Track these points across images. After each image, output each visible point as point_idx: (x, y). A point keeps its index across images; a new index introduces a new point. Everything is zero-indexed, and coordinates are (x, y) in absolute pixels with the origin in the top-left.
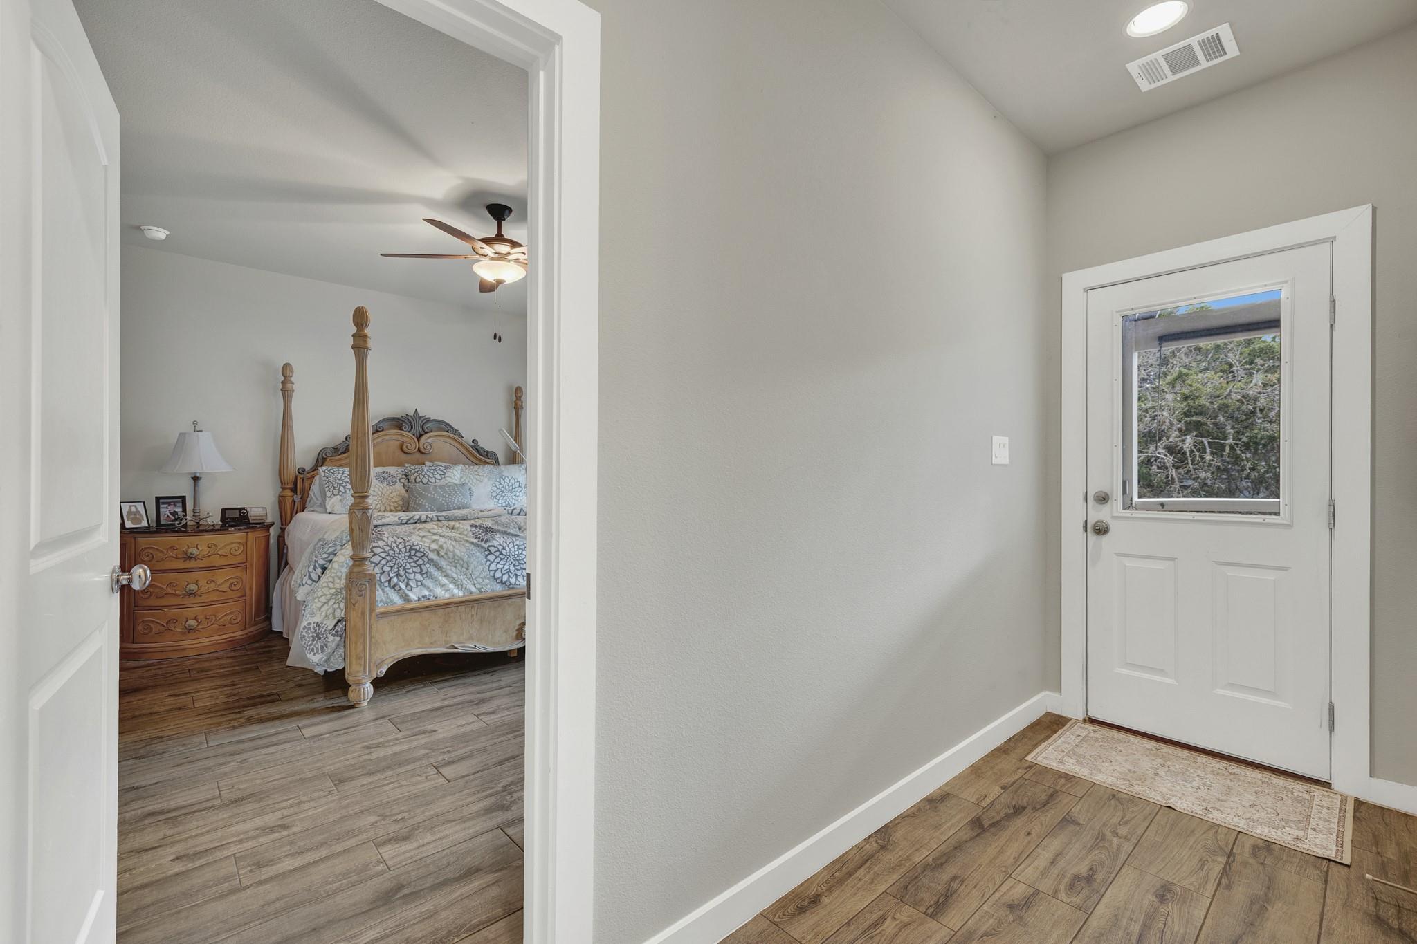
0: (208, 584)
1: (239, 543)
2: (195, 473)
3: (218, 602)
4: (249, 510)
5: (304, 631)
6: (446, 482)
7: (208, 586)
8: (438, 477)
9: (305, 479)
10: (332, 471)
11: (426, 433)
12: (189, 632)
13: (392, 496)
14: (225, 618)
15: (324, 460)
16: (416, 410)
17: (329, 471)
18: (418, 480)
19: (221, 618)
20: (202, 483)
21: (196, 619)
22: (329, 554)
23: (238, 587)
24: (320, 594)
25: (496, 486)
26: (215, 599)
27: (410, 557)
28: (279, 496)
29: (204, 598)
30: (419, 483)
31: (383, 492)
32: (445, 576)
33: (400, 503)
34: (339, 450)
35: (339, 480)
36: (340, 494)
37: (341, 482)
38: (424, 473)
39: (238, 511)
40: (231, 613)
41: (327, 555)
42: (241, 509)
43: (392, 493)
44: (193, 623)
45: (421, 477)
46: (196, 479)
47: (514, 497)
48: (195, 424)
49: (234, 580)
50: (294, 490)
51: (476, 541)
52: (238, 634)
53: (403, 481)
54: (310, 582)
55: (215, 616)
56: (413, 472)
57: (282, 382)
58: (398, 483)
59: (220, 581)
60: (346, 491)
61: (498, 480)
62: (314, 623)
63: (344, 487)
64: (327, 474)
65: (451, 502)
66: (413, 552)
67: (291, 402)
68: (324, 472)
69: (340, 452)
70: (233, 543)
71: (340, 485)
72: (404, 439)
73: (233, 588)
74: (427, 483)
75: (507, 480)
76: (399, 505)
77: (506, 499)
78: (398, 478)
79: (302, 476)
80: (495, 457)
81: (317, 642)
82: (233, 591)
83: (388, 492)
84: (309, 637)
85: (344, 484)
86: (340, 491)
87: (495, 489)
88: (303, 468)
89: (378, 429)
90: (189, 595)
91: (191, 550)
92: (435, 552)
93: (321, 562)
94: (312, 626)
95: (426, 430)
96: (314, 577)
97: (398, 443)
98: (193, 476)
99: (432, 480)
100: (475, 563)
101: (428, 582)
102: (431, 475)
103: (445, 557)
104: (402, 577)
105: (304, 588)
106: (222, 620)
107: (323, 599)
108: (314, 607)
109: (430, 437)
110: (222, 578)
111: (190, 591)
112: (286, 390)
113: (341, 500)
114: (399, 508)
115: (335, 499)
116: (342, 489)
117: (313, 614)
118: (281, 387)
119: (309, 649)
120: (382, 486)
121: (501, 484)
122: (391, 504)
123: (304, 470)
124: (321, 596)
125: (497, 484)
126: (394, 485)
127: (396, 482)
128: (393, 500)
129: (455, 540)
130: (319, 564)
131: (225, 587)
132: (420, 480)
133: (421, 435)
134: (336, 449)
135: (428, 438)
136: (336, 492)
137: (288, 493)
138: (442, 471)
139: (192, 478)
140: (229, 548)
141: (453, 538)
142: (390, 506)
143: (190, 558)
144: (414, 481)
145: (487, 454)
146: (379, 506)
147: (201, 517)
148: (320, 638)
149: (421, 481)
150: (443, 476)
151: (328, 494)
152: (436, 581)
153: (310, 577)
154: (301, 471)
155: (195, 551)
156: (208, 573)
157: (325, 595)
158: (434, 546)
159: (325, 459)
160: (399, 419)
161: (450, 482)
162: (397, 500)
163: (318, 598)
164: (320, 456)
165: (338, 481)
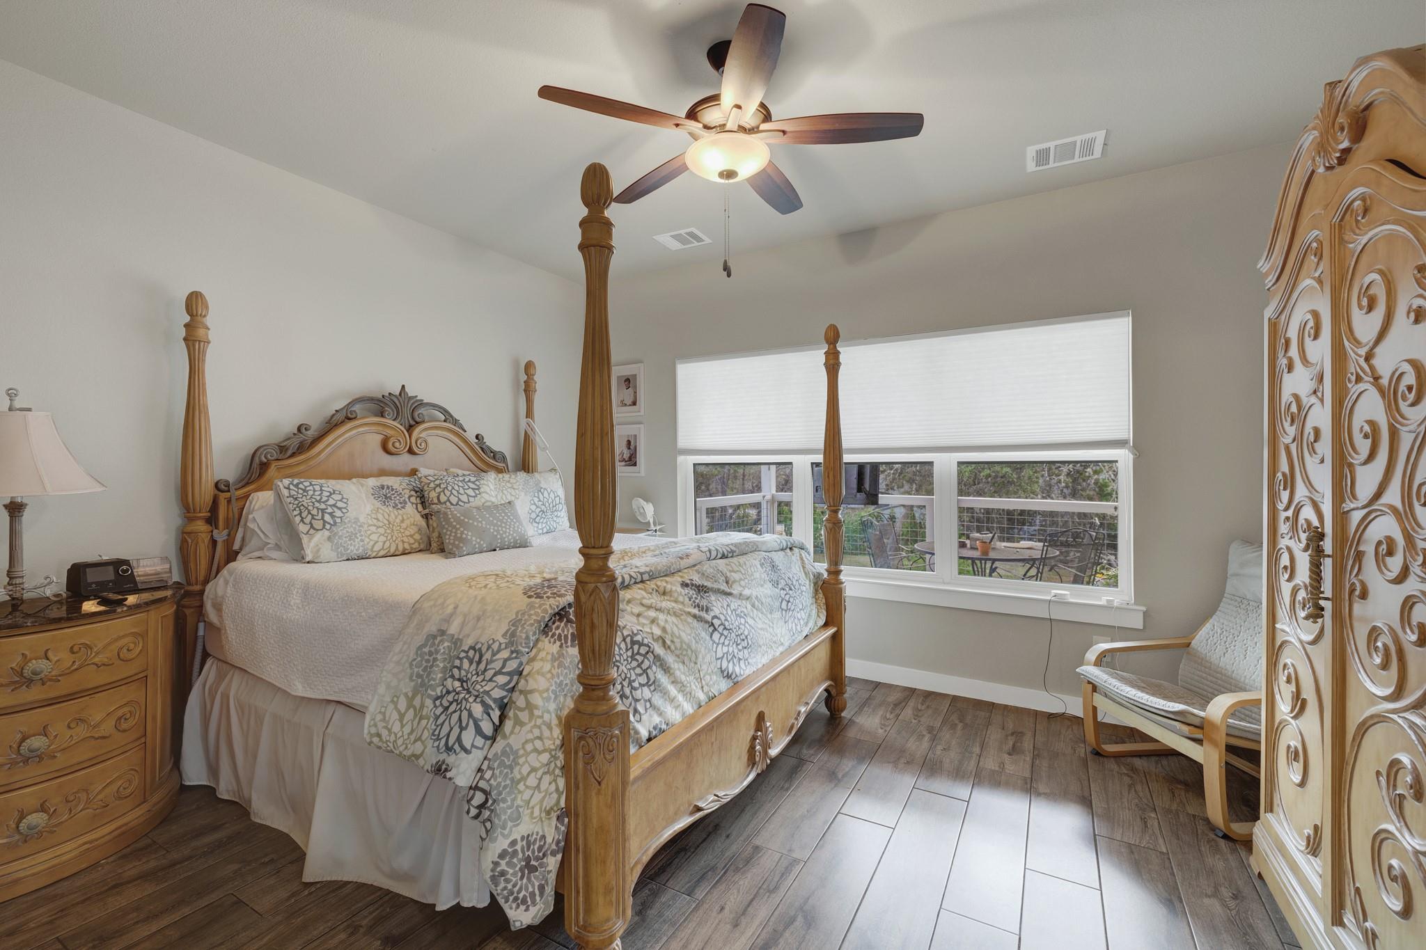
0: (69, 727)
1: (134, 634)
2: (12, 498)
3: (93, 762)
4: (134, 564)
5: (503, 863)
6: (483, 501)
7: (69, 733)
8: (471, 492)
9: (233, 500)
10: (301, 486)
11: (417, 423)
12: (26, 841)
13: (404, 525)
14: (108, 791)
15: (264, 467)
16: (403, 386)
17: (297, 486)
18: (443, 498)
19: (100, 792)
20: (27, 516)
21: (43, 808)
22: (510, 674)
23: (131, 722)
24: (526, 769)
25: (535, 504)
26: (86, 757)
27: (633, 657)
28: (183, 533)
29: (62, 760)
30: (445, 503)
31: (391, 520)
32: (673, 682)
33: (417, 537)
34: (287, 449)
35: (319, 502)
36: (328, 526)
37: (323, 506)
38: (450, 488)
39: (111, 568)
40: (119, 778)
41: (508, 678)
42: (118, 564)
43: (403, 521)
44: (37, 819)
45: (448, 493)
46: (15, 509)
47: (555, 519)
48: (11, 394)
49: (126, 709)
50: (212, 520)
51: (696, 611)
52: (134, 816)
53: (413, 499)
54: (480, 741)
55: (86, 791)
56: (432, 485)
57: (186, 326)
58: (409, 504)
59: (98, 717)
60: (335, 523)
61: (536, 495)
62: (523, 838)
63: (329, 514)
64: (293, 493)
65: (505, 532)
66: (636, 647)
67: (204, 361)
68: (288, 488)
69: (290, 452)
70: (123, 637)
71: (323, 511)
72: (389, 432)
73: (124, 726)
74: (457, 504)
75: (546, 494)
76: (415, 540)
77: (546, 522)
78: (407, 496)
79: (228, 495)
80: (504, 459)
81: (529, 879)
82: (124, 731)
83: (398, 521)
84: (514, 874)
85: (330, 510)
86: (325, 522)
87: (533, 507)
88: (227, 481)
89: (349, 415)
90: (26, 761)
91: (33, 665)
92: (661, 641)
93: (497, 693)
94: (518, 847)
95: (418, 420)
96: (487, 728)
97: (379, 438)
98: (7, 501)
99: (464, 498)
100: (703, 650)
101: (657, 700)
102: (461, 491)
103: (673, 647)
104: (627, 698)
105: (471, 756)
106: (100, 797)
107: (532, 781)
108: (519, 802)
109: (426, 429)
110: (100, 711)
111: (31, 751)
112: (194, 339)
113: (329, 538)
114: (416, 546)
115: (319, 537)
116: (327, 517)
117: (517, 818)
118: (184, 335)
119: (516, 899)
120: (387, 510)
121: (540, 501)
122: (405, 539)
123: (227, 484)
124: (529, 774)
125: (536, 500)
126: (403, 507)
127: (406, 503)
128: (407, 533)
129: (675, 614)
130: (495, 700)
131: (108, 727)
132: (446, 498)
133: (411, 426)
134: (282, 449)
135: (421, 432)
136: (318, 524)
137: (201, 526)
138: (473, 483)
139: (6, 506)
140: (115, 647)
141: (671, 612)
142: (403, 542)
143: (29, 682)
144: (436, 501)
145: (494, 455)
146: (387, 544)
147: (26, 586)
148: (535, 869)
149: (449, 500)
150: (477, 492)
151: (303, 528)
152: (665, 693)
153: (479, 731)
154: (220, 487)
155: (42, 665)
156: (72, 706)
157: (534, 770)
158: (657, 632)
159: (265, 463)
160: (379, 400)
161: (487, 501)
162: (412, 533)
163: (524, 779)
164: (257, 460)
165: (317, 505)
